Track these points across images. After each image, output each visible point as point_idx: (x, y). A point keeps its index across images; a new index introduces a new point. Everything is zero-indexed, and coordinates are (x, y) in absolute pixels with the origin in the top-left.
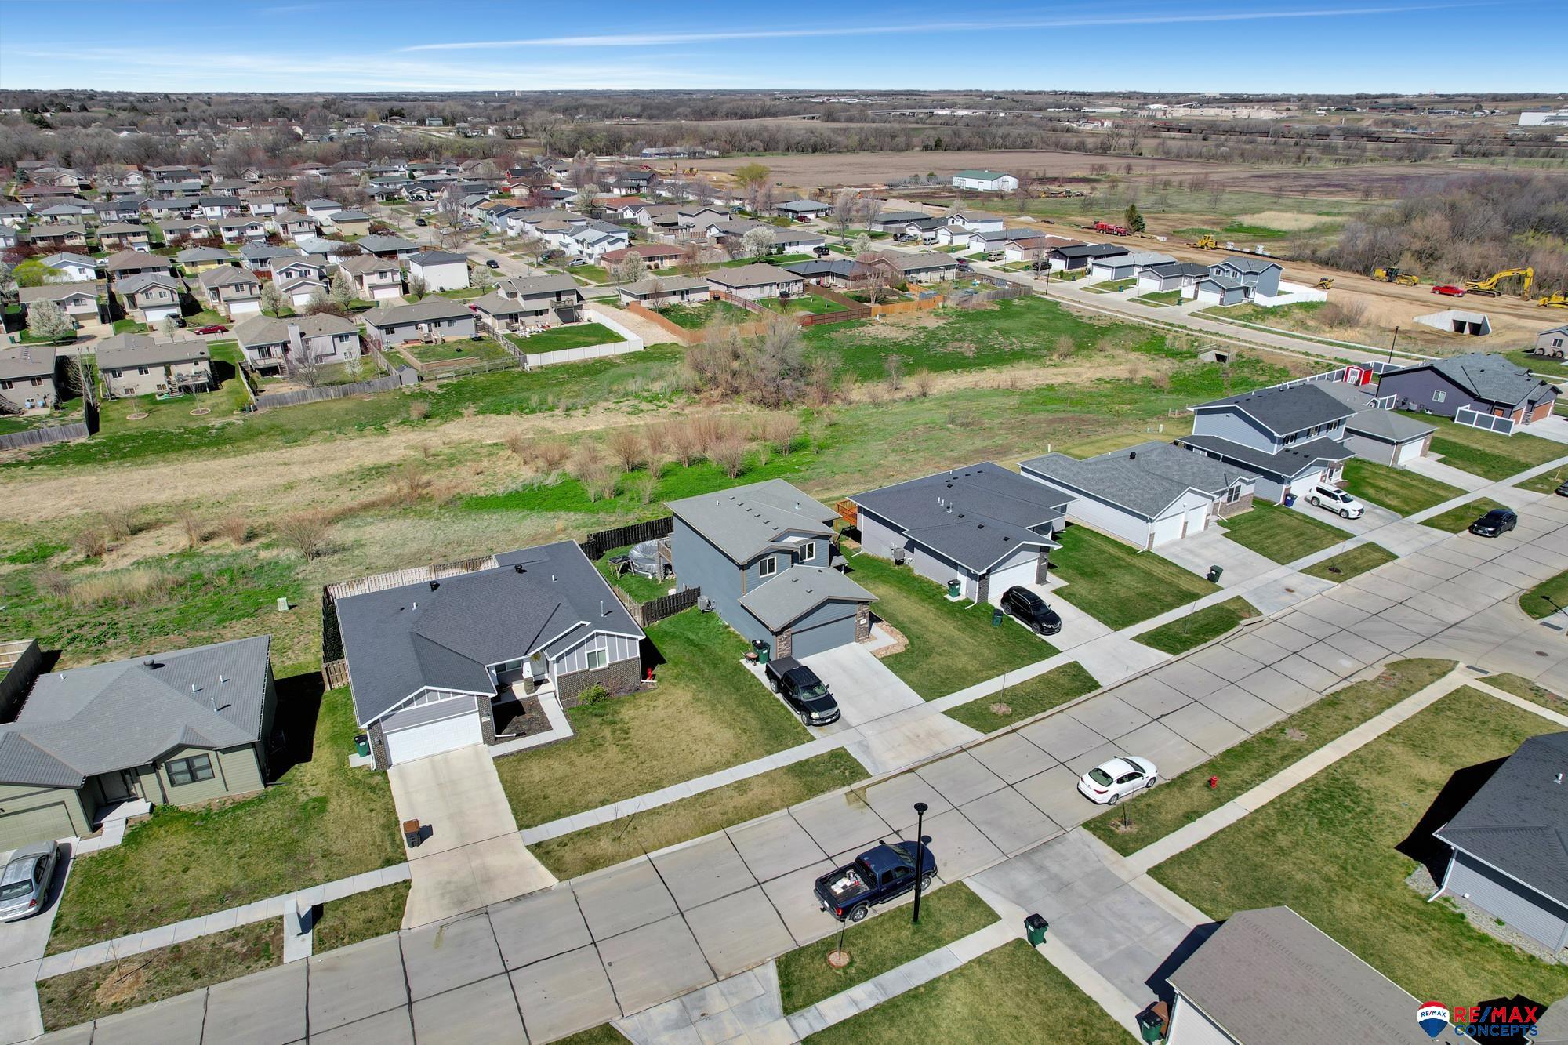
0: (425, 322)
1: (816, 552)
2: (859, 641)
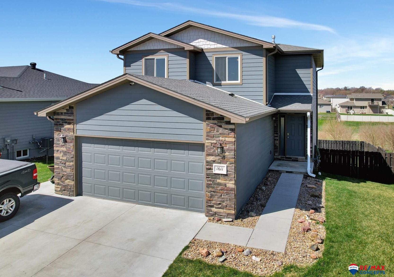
1: (242, 71)
2: (209, 214)
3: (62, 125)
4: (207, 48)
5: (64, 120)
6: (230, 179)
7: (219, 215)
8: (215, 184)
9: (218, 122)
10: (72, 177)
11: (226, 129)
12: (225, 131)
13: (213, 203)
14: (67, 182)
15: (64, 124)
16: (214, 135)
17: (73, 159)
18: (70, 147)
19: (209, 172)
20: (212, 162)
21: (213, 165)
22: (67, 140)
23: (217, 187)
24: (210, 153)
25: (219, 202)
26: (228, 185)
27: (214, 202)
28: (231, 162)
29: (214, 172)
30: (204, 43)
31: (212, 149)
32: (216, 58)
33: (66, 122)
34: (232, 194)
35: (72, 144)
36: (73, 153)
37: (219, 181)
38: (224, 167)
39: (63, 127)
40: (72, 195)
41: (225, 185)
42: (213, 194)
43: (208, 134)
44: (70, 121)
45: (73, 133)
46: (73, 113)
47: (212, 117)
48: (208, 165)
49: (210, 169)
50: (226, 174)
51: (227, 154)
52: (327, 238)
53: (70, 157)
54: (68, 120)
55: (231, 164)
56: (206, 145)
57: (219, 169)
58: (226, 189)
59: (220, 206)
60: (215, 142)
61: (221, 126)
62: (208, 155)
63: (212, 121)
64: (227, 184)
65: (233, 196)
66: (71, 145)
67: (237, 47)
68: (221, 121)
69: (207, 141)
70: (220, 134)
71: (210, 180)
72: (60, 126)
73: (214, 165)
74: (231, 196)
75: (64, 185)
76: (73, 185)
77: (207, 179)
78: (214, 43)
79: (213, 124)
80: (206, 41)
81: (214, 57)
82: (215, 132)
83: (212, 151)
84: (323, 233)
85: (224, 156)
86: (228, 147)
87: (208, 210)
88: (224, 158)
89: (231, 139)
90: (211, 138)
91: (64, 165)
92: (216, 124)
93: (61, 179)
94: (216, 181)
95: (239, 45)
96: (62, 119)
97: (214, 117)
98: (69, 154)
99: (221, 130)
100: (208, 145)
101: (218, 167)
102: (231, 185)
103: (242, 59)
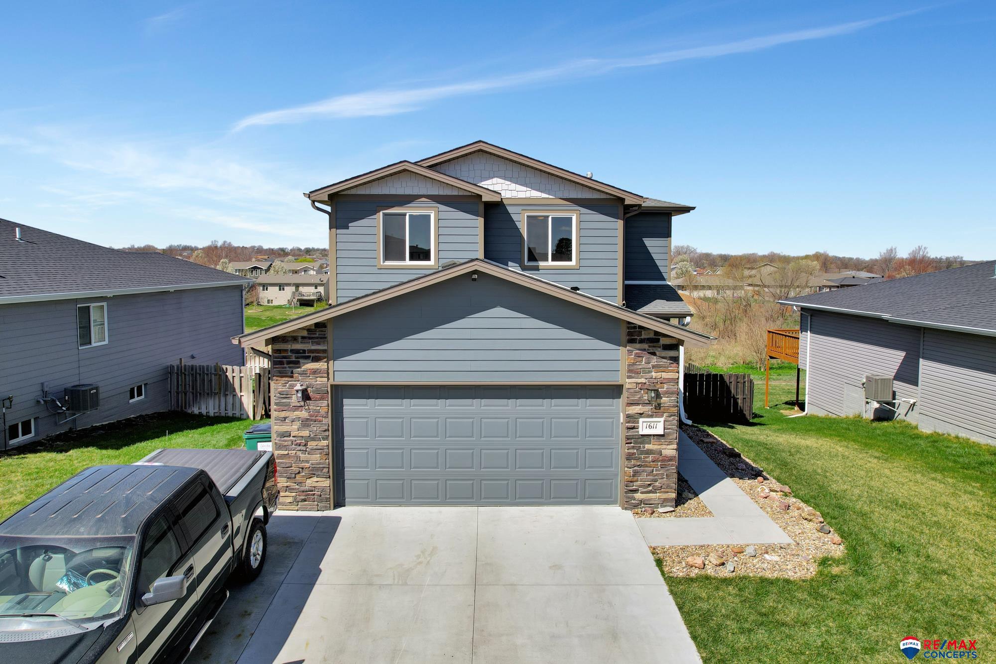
1: (579, 244)
2: (630, 505)
3: (297, 364)
4: (510, 197)
5: (301, 353)
6: (670, 442)
7: (647, 504)
8: (642, 452)
9: (649, 346)
10: (326, 470)
11: (663, 358)
12: (662, 362)
13: (636, 486)
14: (311, 482)
15: (302, 361)
16: (641, 369)
17: (327, 433)
18: (319, 408)
19: (631, 432)
20: (637, 416)
21: (638, 420)
22: (311, 394)
23: (646, 457)
24: (633, 400)
25: (649, 483)
26: (664, 452)
27: (639, 483)
28: (671, 414)
29: (641, 433)
30: (505, 187)
31: (637, 393)
32: (528, 217)
33: (307, 358)
34: (672, 465)
35: (325, 403)
36: (329, 421)
37: (647, 446)
38: (660, 422)
39: (299, 367)
40: (326, 507)
41: (660, 453)
42: (637, 469)
43: (632, 368)
44: (317, 355)
45: (326, 379)
46: (326, 338)
47: (639, 338)
48: (629, 422)
49: (633, 428)
50: (663, 433)
51: (664, 399)
53: (320, 430)
54: (313, 353)
55: (670, 416)
56: (627, 386)
57: (650, 427)
58: (661, 459)
59: (651, 488)
60: (643, 380)
61: (654, 354)
62: (630, 404)
63: (638, 345)
64: (662, 450)
65: (673, 469)
66: (323, 406)
67: (570, 198)
68: (655, 344)
69: (627, 380)
70: (653, 367)
71: (633, 448)
72: (291, 365)
73: (641, 420)
74: (669, 469)
75: (303, 488)
76: (329, 487)
77: (627, 445)
78: (524, 189)
79: (639, 349)
80: (509, 183)
81: (525, 214)
82: (643, 363)
83: (639, 396)
85: (659, 405)
86: (665, 388)
87: (629, 498)
88: (658, 408)
89: (672, 375)
90: (636, 375)
91: (304, 448)
92: (644, 350)
93: (295, 478)
94: (644, 447)
95: (573, 195)
96: (297, 351)
97: (641, 339)
98: (317, 424)
99: (654, 360)
100: (632, 387)
101: (649, 423)
102: (670, 450)
103: (580, 222)
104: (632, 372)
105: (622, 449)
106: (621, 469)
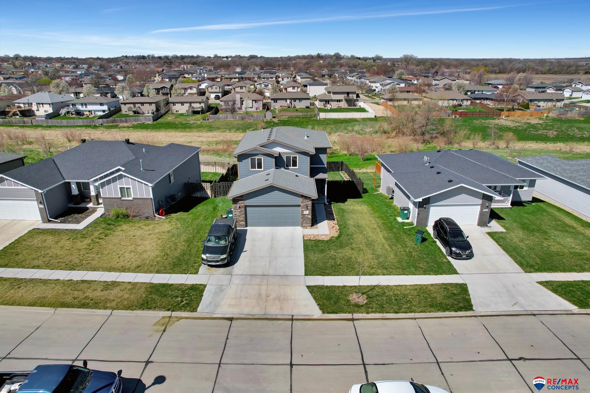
0: (290, 99)
1: (299, 163)
2: (302, 226)
3: (238, 202)
4: (282, 152)
7: (305, 226)
10: (244, 220)
11: (308, 200)
13: (303, 223)
14: (241, 223)
17: (244, 214)
19: (302, 213)
21: (304, 211)
22: (241, 207)
23: (305, 218)
28: (310, 210)
29: (304, 213)
31: (303, 206)
32: (286, 156)
33: (240, 200)
34: (311, 219)
36: (244, 212)
38: (308, 211)
40: (244, 227)
41: (308, 217)
44: (242, 200)
45: (243, 204)
48: (302, 211)
50: (308, 214)
51: (309, 207)
52: (339, 229)
53: (242, 213)
56: (301, 205)
57: (306, 212)
59: (306, 223)
60: (304, 204)
61: (306, 199)
62: (302, 208)
66: (243, 209)
71: (303, 216)
76: (245, 223)
78: (285, 150)
79: (304, 198)
80: (281, 148)
82: (305, 201)
84: (338, 227)
86: (309, 205)
91: (239, 217)
94: (305, 216)
95: (297, 151)
96: (237, 199)
102: (310, 217)
103: (299, 157)
104: (302, 202)
105: (301, 217)
106: (301, 220)
